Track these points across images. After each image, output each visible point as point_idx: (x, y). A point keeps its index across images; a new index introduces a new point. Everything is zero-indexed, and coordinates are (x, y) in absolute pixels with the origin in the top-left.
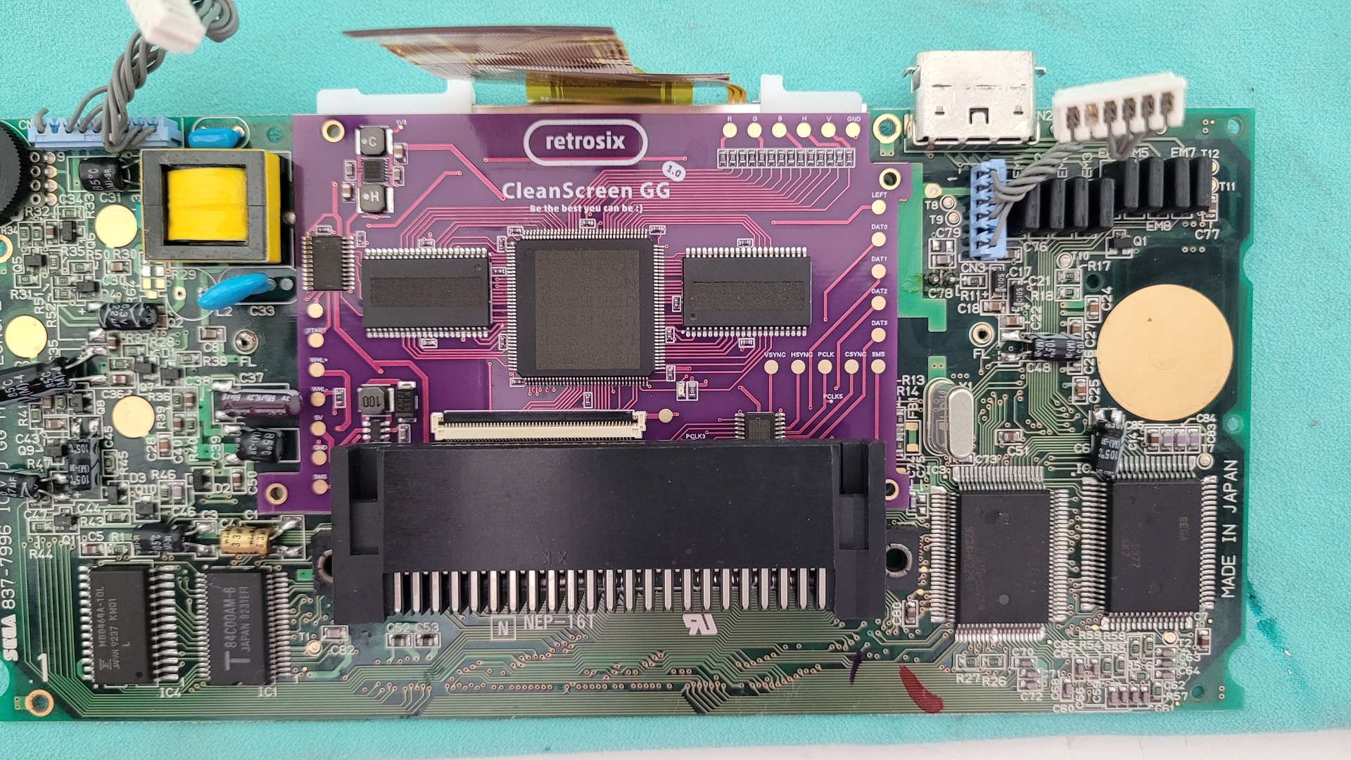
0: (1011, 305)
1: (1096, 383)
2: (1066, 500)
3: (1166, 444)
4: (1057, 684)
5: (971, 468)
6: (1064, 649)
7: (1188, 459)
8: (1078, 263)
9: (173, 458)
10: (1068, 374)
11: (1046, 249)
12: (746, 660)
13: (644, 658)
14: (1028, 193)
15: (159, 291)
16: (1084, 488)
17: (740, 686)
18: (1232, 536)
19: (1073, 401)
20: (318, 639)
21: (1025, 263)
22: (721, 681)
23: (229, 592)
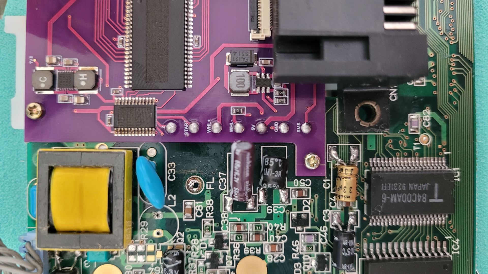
9: (283, 242)
15: (156, 249)
20: (418, 136)
23: (385, 199)
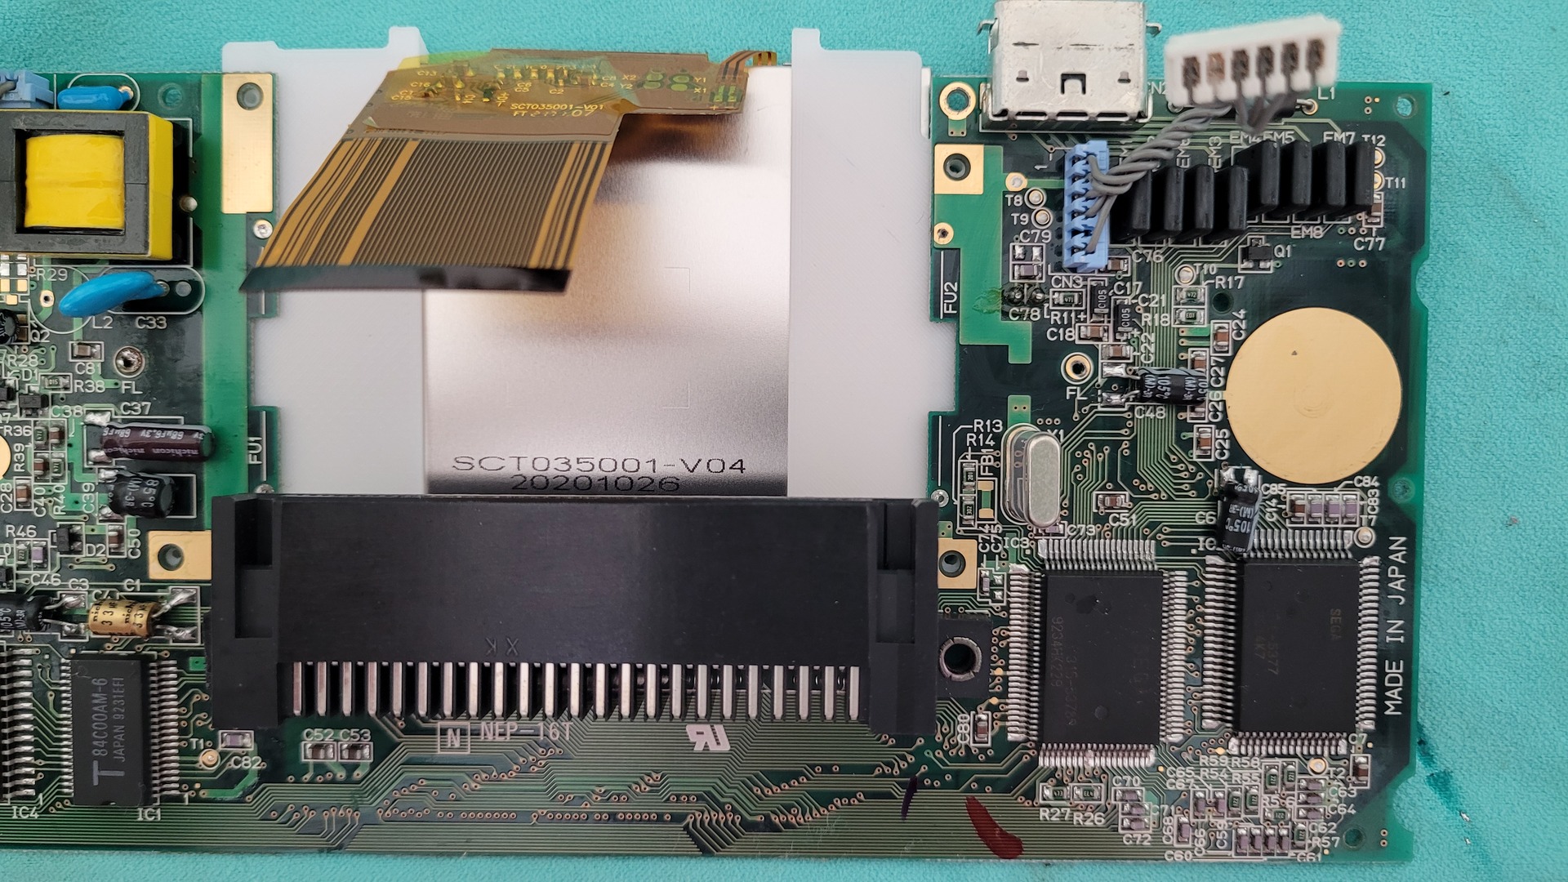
0: (1115, 331)
1: (1225, 434)
2: (1185, 584)
3: (1314, 515)
4: (1171, 824)
5: (1062, 542)
6: (1180, 779)
7: (1343, 534)
8: (1202, 277)
9: (34, 510)
10: (1189, 421)
11: (1162, 259)
12: (768, 786)
13: (635, 780)
14: (1136, 184)
15: (20, 295)
16: (1208, 569)
17: (758, 819)
18: (1399, 635)
19: (1194, 456)
20: (214, 747)
21: (1135, 277)
22: (734, 811)
23: (98, 684)
